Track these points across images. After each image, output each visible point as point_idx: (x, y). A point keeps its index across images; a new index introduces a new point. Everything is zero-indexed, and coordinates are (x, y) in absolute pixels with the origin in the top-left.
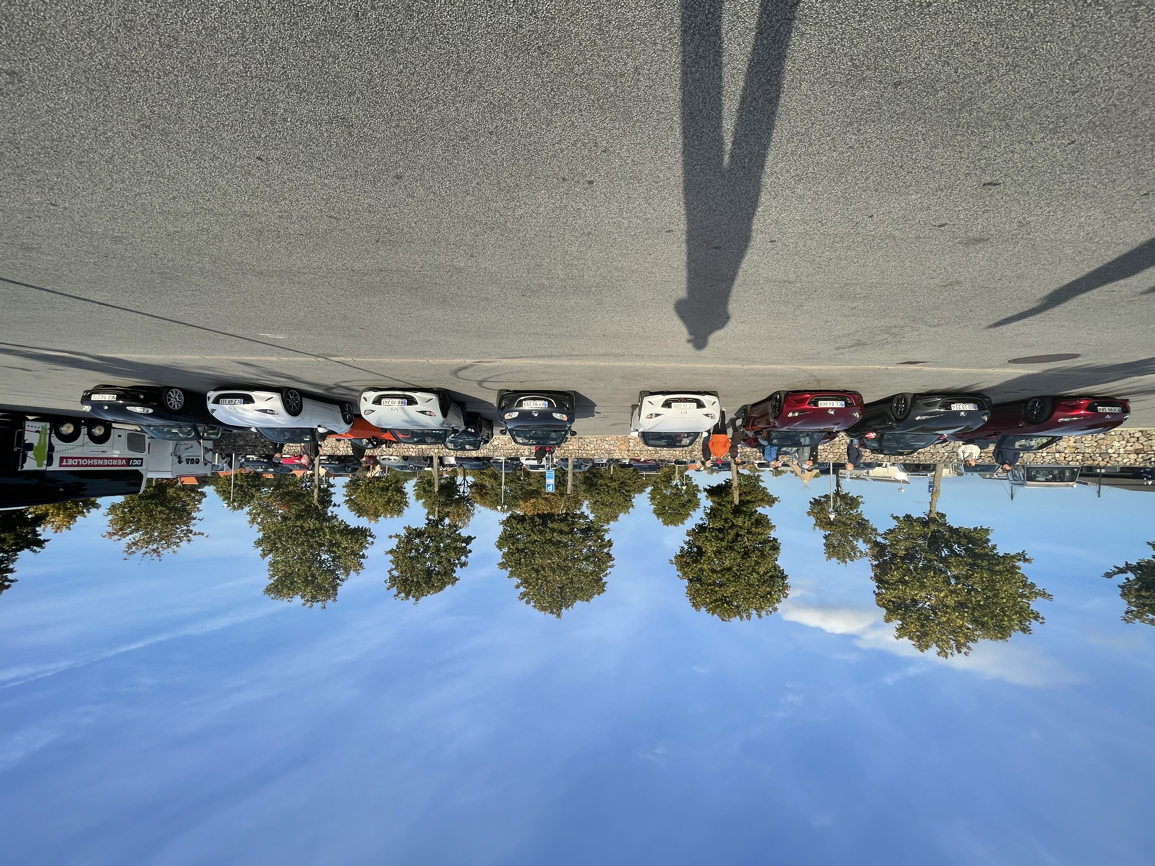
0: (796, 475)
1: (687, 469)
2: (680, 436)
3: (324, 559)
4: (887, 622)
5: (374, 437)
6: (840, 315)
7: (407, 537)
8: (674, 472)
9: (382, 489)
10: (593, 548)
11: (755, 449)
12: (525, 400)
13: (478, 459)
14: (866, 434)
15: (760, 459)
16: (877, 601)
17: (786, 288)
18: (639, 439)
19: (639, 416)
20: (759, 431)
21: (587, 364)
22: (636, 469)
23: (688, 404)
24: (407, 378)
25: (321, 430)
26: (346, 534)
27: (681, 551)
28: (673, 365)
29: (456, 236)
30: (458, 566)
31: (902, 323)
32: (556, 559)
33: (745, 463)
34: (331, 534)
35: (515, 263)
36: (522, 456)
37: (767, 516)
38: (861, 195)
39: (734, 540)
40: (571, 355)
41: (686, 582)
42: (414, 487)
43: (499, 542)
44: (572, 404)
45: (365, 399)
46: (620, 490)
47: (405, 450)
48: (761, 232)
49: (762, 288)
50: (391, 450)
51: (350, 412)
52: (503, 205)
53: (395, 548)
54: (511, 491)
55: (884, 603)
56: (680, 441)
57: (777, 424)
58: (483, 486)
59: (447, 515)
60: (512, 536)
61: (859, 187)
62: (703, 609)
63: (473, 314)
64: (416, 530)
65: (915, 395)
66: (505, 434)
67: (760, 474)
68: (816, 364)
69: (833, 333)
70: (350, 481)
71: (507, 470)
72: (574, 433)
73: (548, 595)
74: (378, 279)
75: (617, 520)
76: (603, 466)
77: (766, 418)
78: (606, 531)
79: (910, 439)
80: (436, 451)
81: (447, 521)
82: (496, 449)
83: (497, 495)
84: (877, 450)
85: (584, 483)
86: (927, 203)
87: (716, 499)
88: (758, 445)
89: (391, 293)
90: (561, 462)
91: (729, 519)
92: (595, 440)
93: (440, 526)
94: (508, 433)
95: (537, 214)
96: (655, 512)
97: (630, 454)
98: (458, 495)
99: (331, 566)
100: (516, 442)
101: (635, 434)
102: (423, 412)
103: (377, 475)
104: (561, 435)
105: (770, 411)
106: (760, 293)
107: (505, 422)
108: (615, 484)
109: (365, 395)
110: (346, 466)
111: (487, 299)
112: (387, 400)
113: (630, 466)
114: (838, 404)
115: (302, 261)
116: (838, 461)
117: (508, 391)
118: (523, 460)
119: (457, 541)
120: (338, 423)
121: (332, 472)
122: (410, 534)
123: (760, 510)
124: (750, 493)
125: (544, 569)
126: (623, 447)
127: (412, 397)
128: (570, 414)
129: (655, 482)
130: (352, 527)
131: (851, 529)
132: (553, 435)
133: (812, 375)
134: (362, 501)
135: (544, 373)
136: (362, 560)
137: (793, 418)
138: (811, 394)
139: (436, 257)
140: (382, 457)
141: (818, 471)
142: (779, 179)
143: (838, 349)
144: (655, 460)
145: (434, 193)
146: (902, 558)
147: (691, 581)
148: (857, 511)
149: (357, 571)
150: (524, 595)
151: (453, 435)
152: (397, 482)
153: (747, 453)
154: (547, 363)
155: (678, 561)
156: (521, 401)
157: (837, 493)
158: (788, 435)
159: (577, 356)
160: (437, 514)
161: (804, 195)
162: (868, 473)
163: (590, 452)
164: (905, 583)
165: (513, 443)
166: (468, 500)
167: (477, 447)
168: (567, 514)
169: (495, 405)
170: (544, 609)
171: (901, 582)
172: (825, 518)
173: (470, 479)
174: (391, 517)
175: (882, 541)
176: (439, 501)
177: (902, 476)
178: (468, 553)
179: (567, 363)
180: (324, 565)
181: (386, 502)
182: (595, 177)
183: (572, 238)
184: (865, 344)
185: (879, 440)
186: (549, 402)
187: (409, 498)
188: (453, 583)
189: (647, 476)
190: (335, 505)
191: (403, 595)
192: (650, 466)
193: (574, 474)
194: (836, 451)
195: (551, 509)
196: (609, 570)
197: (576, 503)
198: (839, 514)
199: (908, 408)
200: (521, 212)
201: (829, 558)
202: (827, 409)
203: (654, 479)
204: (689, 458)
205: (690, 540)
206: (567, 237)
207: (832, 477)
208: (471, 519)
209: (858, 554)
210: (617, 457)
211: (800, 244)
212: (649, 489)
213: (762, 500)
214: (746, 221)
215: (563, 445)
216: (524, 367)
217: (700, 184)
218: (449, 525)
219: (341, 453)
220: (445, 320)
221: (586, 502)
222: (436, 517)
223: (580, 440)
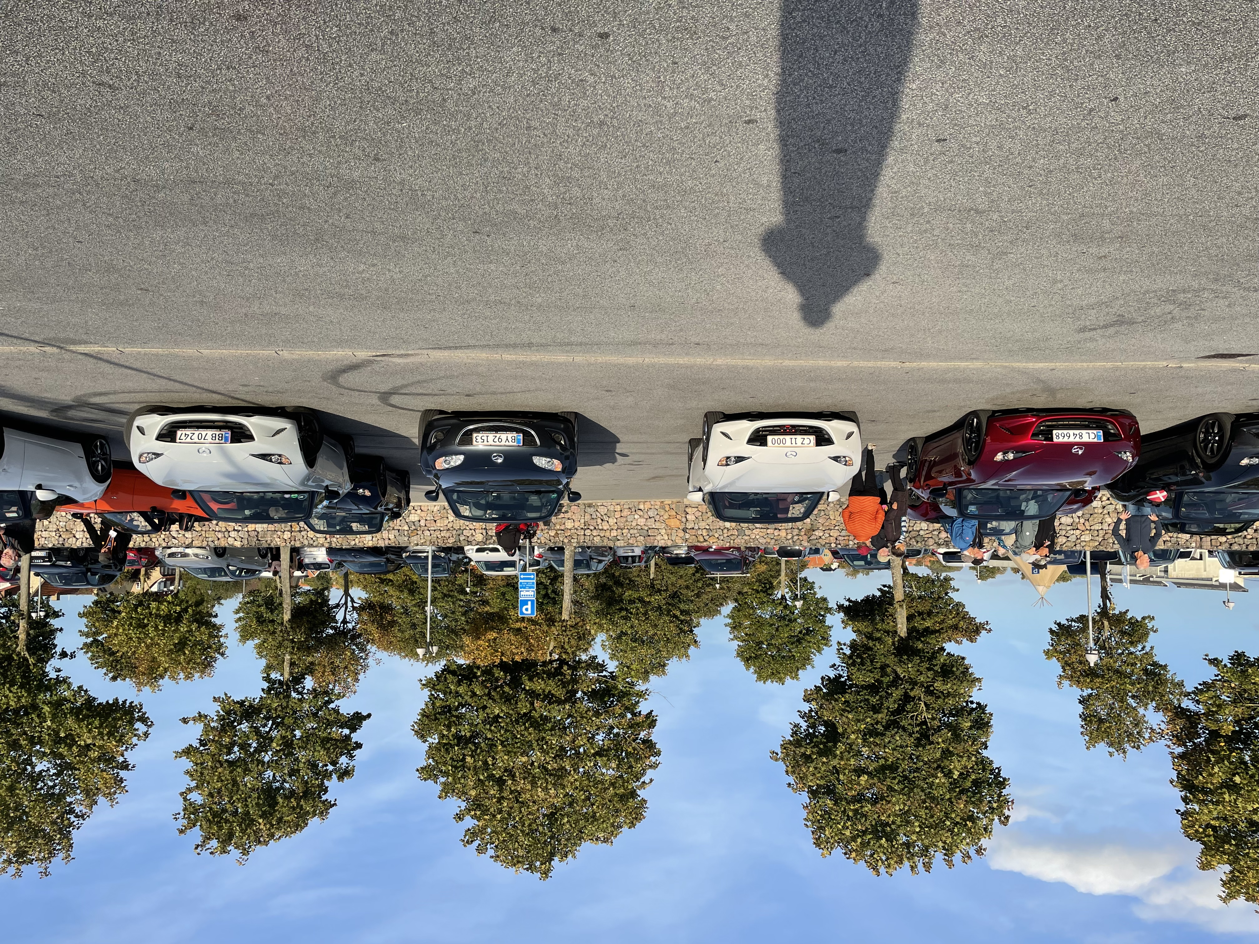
0: (1023, 577)
1: (804, 566)
2: (785, 500)
3: (41, 772)
4: (1203, 869)
5: (154, 509)
6: (1079, 270)
7: (221, 719)
8: (779, 571)
9: (167, 619)
10: (616, 731)
11: (937, 526)
12: (477, 430)
13: (375, 551)
14: (1148, 493)
15: (947, 544)
16: (1185, 827)
17: (973, 222)
18: (704, 507)
19: (705, 460)
20: (941, 489)
21: (600, 359)
22: (701, 568)
23: (799, 438)
24: (231, 387)
25: (41, 495)
26: (86, 717)
27: (794, 733)
28: (768, 362)
29: (348, 123)
30: (334, 776)
31: (1195, 285)
32: (537, 755)
33: (918, 552)
34: (54, 718)
35: (461, 174)
36: (469, 543)
37: (963, 658)
38: (1092, 65)
39: (900, 711)
40: (568, 344)
41: (805, 797)
42: (237, 612)
43: (420, 723)
44: (571, 440)
45: (141, 430)
46: (669, 611)
47: (220, 535)
48: (920, 124)
49: (928, 222)
50: (188, 534)
51: (105, 456)
52: (440, 71)
53: (196, 744)
54: (445, 616)
55: (1197, 831)
56: (787, 510)
57: (973, 476)
58: (386, 608)
59: (310, 670)
60: (447, 710)
61: (1087, 51)
62: (838, 851)
63: (374, 265)
64: (242, 703)
65: (1239, 416)
66: (436, 499)
67: (951, 574)
68: (1045, 359)
69: (1068, 302)
70: (96, 603)
71: (437, 572)
72: (575, 496)
73: (522, 831)
74: (186, 198)
75: (664, 673)
76: (634, 562)
77: (953, 463)
78: (641, 695)
79: (1234, 503)
80: (287, 535)
81: (309, 683)
82: (415, 528)
83: (414, 626)
84: (1174, 525)
85: (596, 597)
86: (1207, 80)
87: (863, 626)
88: (939, 517)
89: (211, 223)
90: (549, 555)
91: (888, 666)
92: (618, 508)
93: (294, 694)
94: (441, 496)
95: (504, 88)
96: (740, 654)
97: (687, 536)
98: (332, 628)
99: (55, 785)
100: (458, 514)
101: (697, 497)
102: (264, 457)
103: (155, 589)
104: (550, 501)
105: (960, 449)
106: (926, 231)
107: (436, 476)
108: (656, 599)
109: (140, 421)
110: (89, 570)
111: (403, 238)
112: (189, 432)
113: (688, 560)
114: (1091, 436)
115: (33, 162)
116: (1101, 548)
117: (441, 412)
118: (471, 552)
119: (329, 724)
120: (80, 479)
121: (58, 584)
122: (228, 713)
123: (951, 647)
124: (930, 614)
125: (513, 776)
126: (674, 523)
127: (241, 426)
128: (567, 458)
129: (739, 593)
130: (102, 700)
131: (1133, 684)
132: (534, 500)
133: (1039, 381)
134: (120, 645)
135: (515, 377)
136: (123, 774)
137: (1006, 462)
138: (1039, 417)
139: (305, 159)
140: (169, 551)
141: (1064, 567)
142: (945, 35)
143: (1083, 330)
144: (738, 549)
145: (307, 46)
146: (1231, 739)
147: (814, 793)
148: (1143, 649)
149: (110, 796)
150: (472, 835)
151: (325, 503)
152: (199, 603)
153: (922, 533)
154: (521, 358)
155: (787, 755)
156: (469, 433)
157: (1104, 612)
158: (998, 497)
159: (581, 344)
160: (287, 669)
161: (991, 62)
162: (1166, 571)
163: (607, 534)
164: (1233, 788)
165: (451, 517)
166: (354, 637)
167: (376, 528)
168: (562, 662)
169: (416, 441)
170: (516, 862)
171: (1228, 787)
172: (1081, 663)
173: (358, 594)
174: (187, 678)
175: (1192, 706)
176: (292, 641)
177: (1229, 576)
178: (354, 749)
179: (561, 358)
180: (41, 784)
181: (175, 645)
182: (612, 27)
183: (570, 132)
184: (1132, 322)
185: (1174, 503)
186: (526, 434)
187: (226, 636)
188: (323, 814)
189: (723, 580)
190: (64, 655)
191: (214, 843)
192: (729, 561)
193: (575, 579)
194: (1097, 527)
195: (530, 650)
196: (650, 774)
197: (580, 638)
198: (1107, 654)
199: (1226, 441)
200: (473, 83)
201: (1092, 741)
202: (1071, 445)
203: (737, 586)
204: (805, 543)
205: (811, 711)
206: (560, 130)
207: (1092, 580)
208: (361, 677)
209: (1147, 736)
210: (662, 544)
211: (993, 145)
212: (728, 608)
213: (955, 627)
214: (890, 105)
215: (553, 519)
216: (477, 365)
217: (804, 43)
218: (314, 690)
219: (78, 544)
220: (317, 274)
221: (601, 637)
222: (287, 675)
223: (589, 510)
